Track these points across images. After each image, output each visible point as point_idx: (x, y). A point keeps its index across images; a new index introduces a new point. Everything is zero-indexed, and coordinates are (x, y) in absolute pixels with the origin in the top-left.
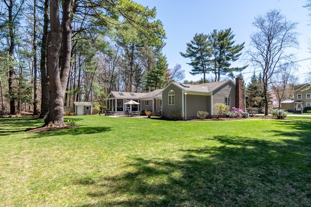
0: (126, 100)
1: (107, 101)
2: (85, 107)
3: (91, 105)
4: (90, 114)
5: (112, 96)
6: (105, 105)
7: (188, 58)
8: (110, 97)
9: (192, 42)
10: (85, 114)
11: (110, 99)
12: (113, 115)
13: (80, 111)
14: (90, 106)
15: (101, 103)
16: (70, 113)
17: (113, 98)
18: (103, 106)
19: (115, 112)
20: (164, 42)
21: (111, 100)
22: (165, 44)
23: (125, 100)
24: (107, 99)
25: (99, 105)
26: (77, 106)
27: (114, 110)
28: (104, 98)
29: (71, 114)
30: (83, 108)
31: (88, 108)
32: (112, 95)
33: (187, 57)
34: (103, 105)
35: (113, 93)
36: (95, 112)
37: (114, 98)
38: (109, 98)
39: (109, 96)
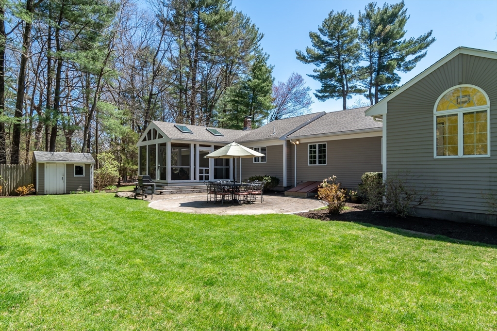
0: (198, 146)
1: (138, 151)
2: (69, 166)
3: (89, 162)
4: (86, 189)
5: (155, 134)
6: (135, 163)
7: (312, 64)
8: (150, 139)
9: (321, 30)
10: (70, 190)
11: (148, 143)
12: (161, 193)
13: (54, 179)
14: (88, 166)
15: (123, 157)
16: (17, 187)
17: (157, 141)
18: (127, 165)
19: (167, 184)
20: (259, 32)
21: (152, 148)
22: (262, 37)
23: (195, 145)
24: (140, 143)
25: (116, 163)
26: (42, 165)
27: (163, 176)
28: (130, 144)
29: (20, 189)
30: (63, 170)
31: (79, 170)
32: (155, 131)
33: (310, 62)
34: (128, 163)
35: (159, 126)
36: (103, 184)
37: (161, 141)
38: (145, 140)
39: (145, 134)
